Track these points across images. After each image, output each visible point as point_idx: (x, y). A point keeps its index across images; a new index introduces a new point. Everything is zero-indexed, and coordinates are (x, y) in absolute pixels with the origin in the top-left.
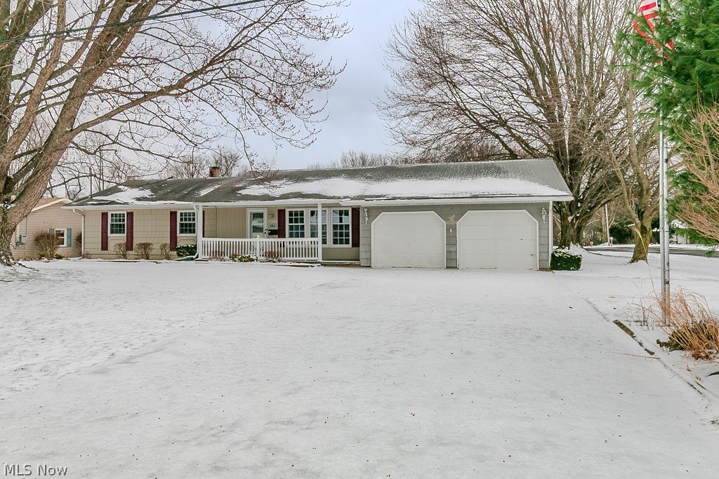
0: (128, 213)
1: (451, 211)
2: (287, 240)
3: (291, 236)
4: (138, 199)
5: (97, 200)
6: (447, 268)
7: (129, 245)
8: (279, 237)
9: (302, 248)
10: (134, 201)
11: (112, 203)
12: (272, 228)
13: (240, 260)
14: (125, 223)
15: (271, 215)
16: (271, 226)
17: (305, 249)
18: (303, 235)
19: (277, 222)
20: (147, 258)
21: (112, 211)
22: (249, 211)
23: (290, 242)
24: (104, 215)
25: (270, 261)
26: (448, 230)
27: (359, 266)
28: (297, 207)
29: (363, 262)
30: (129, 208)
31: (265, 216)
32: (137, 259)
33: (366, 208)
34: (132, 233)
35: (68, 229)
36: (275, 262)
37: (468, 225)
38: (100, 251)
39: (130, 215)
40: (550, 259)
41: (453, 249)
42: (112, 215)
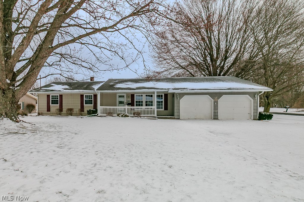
0: (60, 95)
1: (216, 95)
2: (135, 107)
3: (137, 105)
4: (64, 89)
5: (44, 89)
6: (214, 119)
7: (61, 109)
8: (131, 106)
9: (142, 111)
10: (63, 90)
11: (52, 90)
12: (128, 102)
13: (122, 116)
14: (58, 100)
15: (127, 97)
16: (128, 101)
17: (143, 111)
18: (142, 105)
19: (130, 99)
20: (71, 115)
21: (52, 94)
22: (118, 95)
23: (136, 108)
24: (48, 96)
25: (136, 117)
26: (214, 103)
27: (174, 118)
28: (150, 93)
29: (176, 117)
30: (61, 93)
31: (125, 97)
32: (67, 116)
33: (178, 93)
34: (62, 104)
35: (22, 102)
36: (138, 117)
37: (222, 101)
38: (46, 112)
39: (61, 96)
40: (258, 115)
41: (216, 111)
42: (52, 96)
